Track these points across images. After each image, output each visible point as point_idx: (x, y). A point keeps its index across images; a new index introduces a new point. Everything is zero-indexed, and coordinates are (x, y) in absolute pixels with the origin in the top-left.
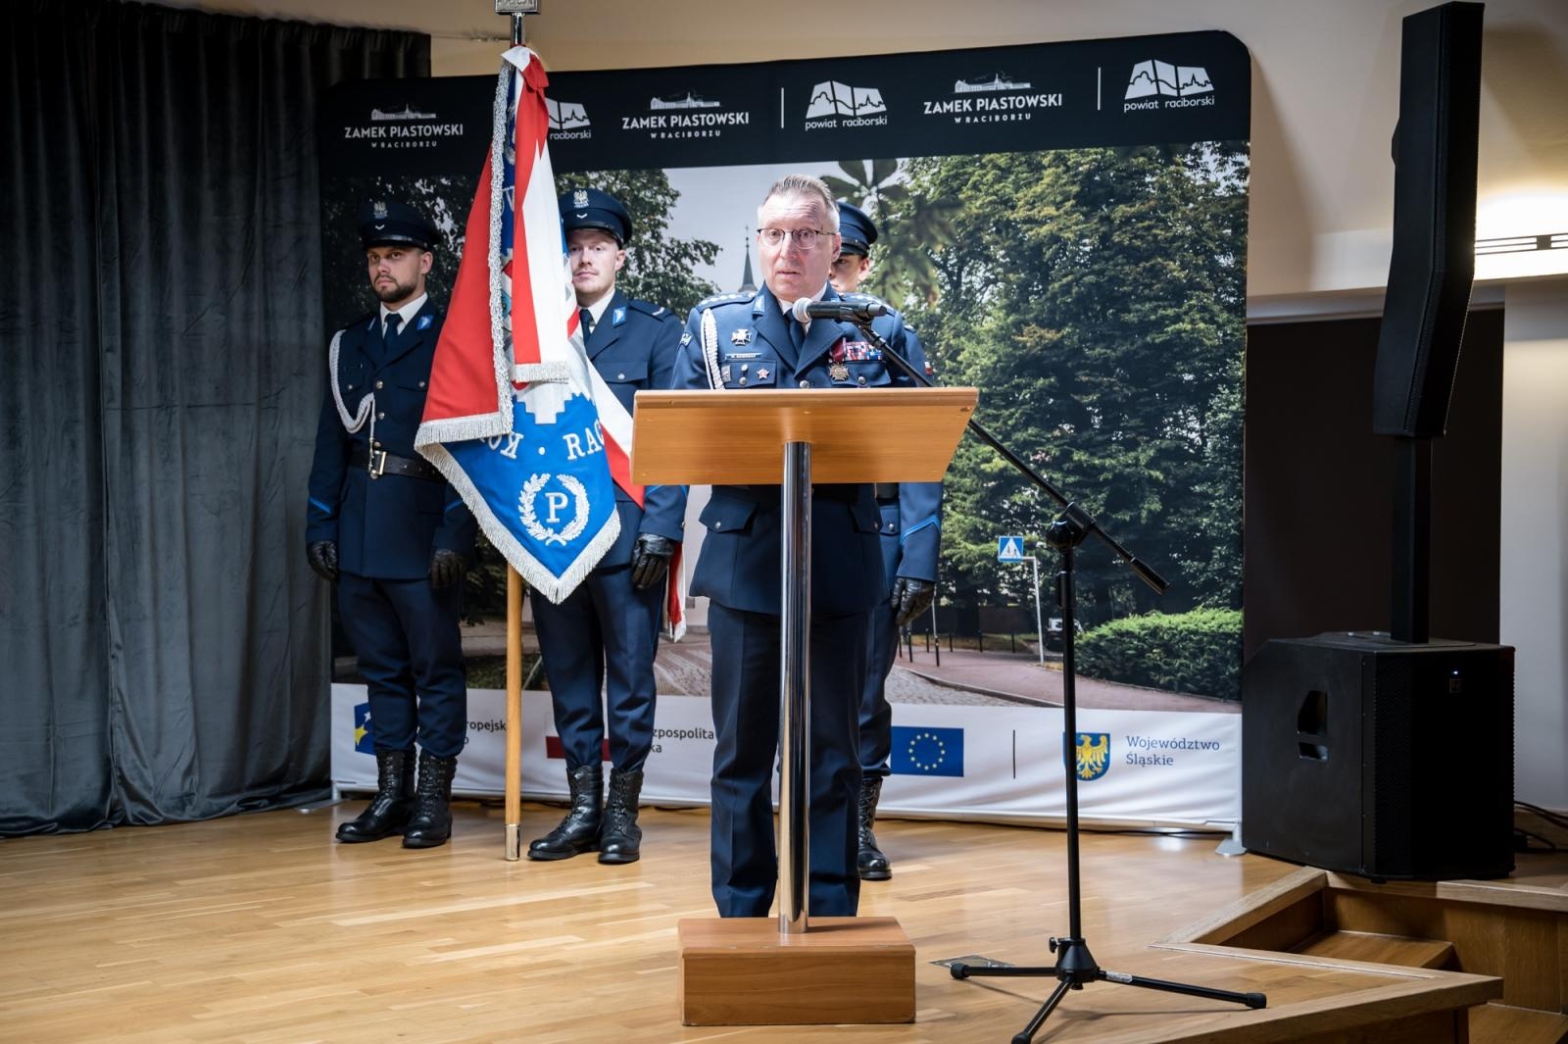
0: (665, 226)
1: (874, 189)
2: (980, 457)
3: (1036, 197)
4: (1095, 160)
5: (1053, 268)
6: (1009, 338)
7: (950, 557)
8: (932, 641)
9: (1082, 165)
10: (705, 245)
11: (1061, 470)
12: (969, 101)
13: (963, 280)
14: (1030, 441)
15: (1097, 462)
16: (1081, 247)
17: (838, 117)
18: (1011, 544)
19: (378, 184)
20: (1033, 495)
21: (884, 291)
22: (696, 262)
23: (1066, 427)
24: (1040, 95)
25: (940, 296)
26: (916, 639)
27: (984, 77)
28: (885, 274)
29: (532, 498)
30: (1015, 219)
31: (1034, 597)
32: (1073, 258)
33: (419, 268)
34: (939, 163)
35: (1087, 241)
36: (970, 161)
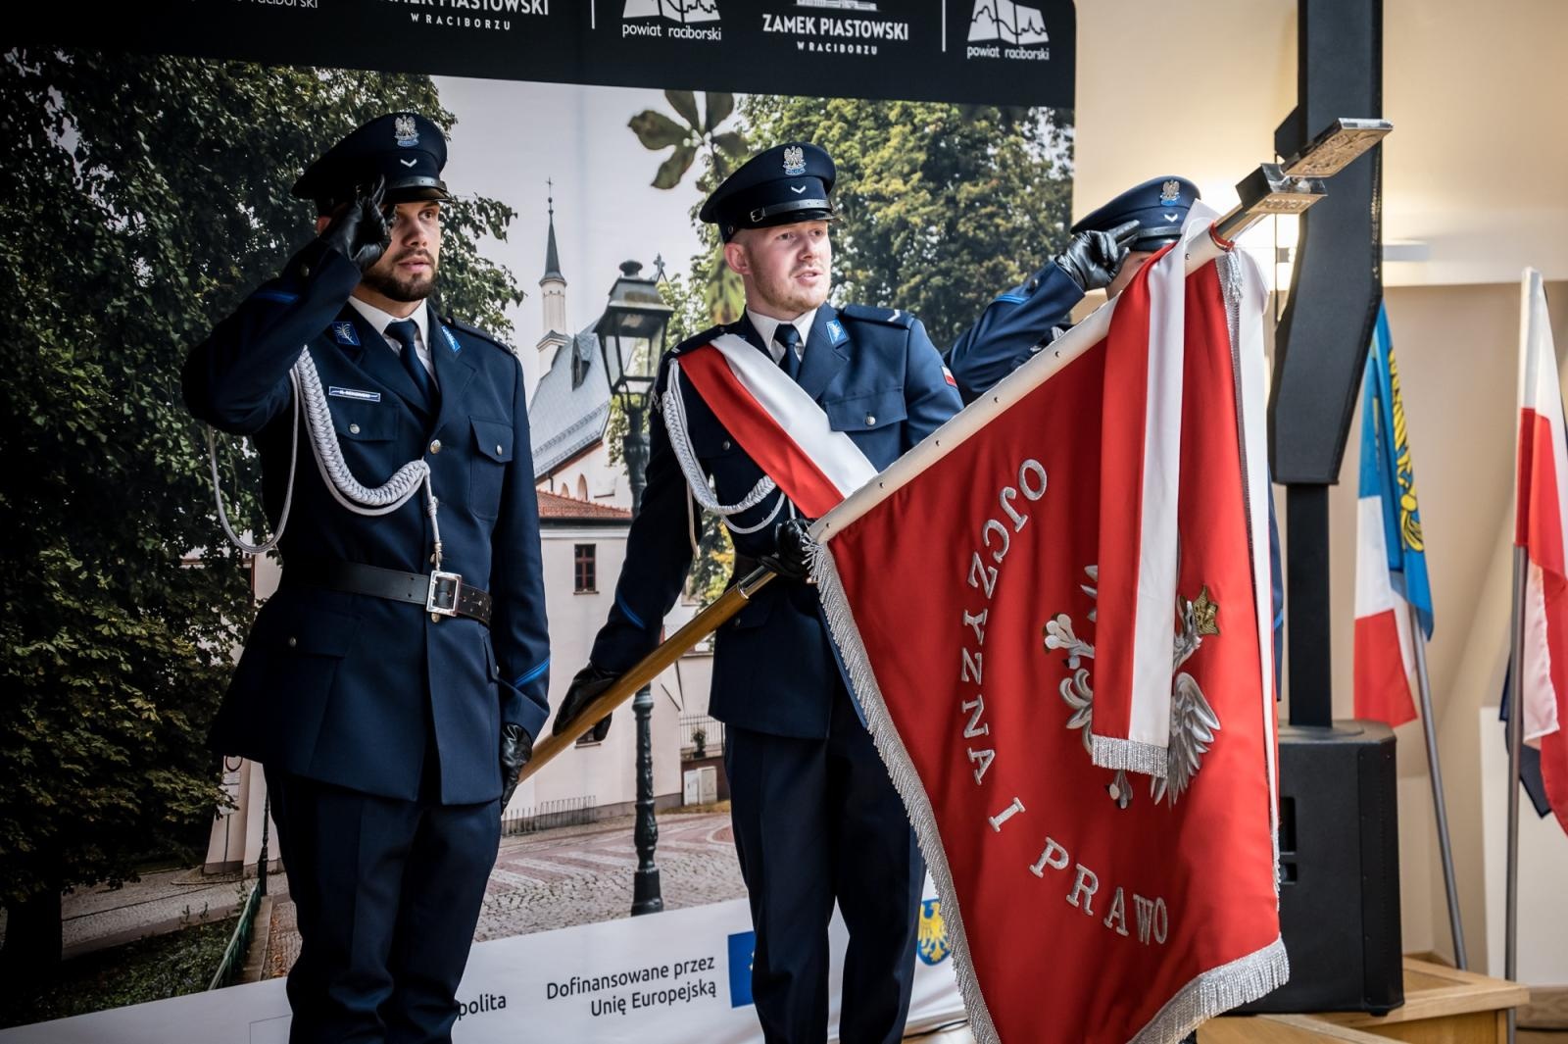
1: (708, 136)
3: (884, 164)
4: (940, 119)
5: (900, 265)
9: (928, 124)
10: (493, 207)
12: (813, 19)
16: (928, 237)
17: (663, 21)
21: (721, 289)
22: (480, 232)
24: (885, 22)
30: (863, 193)
32: (921, 251)
34: (781, 106)
35: (933, 229)
36: (815, 106)
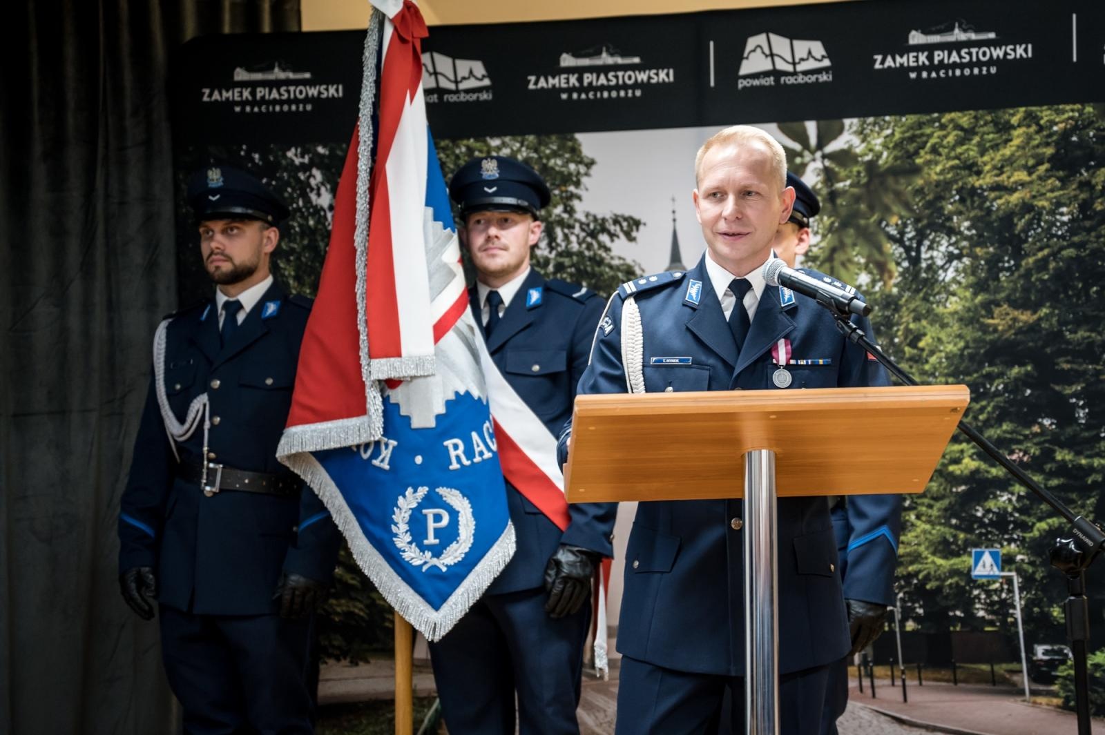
0: (579, 198)
1: (818, 154)
2: (948, 457)
3: (1006, 160)
4: (1071, 118)
5: (1026, 241)
6: (978, 321)
7: (916, 574)
8: (897, 673)
9: (1056, 124)
10: (626, 219)
11: (1040, 470)
12: (926, 54)
13: (924, 256)
14: (1005, 438)
15: (1083, 462)
16: (1058, 217)
17: (776, 73)
18: (987, 558)
19: (242, 153)
20: (1010, 500)
22: (615, 239)
23: (1047, 422)
24: (1006, 45)
25: (896, 274)
26: (878, 671)
27: (943, 27)
28: (833, 250)
29: (407, 516)
30: (981, 186)
31: (1016, 619)
32: (1049, 229)
33: (260, 244)
34: (892, 124)
35: (1064, 210)
36: (928, 121)
